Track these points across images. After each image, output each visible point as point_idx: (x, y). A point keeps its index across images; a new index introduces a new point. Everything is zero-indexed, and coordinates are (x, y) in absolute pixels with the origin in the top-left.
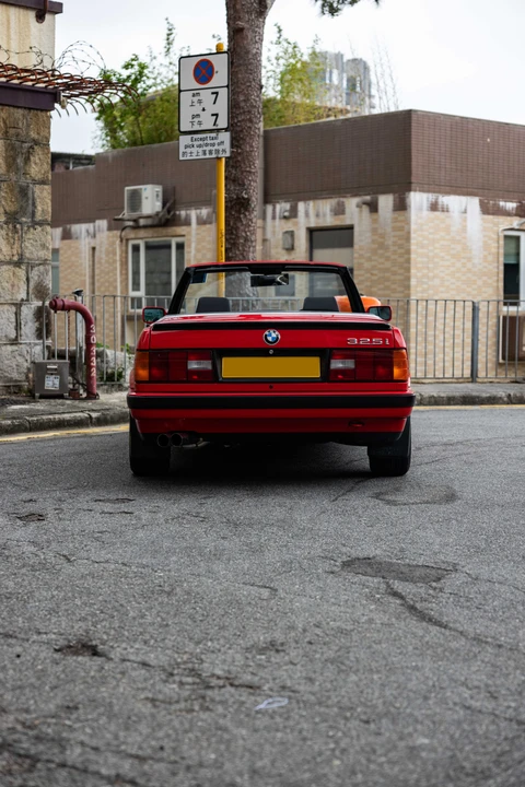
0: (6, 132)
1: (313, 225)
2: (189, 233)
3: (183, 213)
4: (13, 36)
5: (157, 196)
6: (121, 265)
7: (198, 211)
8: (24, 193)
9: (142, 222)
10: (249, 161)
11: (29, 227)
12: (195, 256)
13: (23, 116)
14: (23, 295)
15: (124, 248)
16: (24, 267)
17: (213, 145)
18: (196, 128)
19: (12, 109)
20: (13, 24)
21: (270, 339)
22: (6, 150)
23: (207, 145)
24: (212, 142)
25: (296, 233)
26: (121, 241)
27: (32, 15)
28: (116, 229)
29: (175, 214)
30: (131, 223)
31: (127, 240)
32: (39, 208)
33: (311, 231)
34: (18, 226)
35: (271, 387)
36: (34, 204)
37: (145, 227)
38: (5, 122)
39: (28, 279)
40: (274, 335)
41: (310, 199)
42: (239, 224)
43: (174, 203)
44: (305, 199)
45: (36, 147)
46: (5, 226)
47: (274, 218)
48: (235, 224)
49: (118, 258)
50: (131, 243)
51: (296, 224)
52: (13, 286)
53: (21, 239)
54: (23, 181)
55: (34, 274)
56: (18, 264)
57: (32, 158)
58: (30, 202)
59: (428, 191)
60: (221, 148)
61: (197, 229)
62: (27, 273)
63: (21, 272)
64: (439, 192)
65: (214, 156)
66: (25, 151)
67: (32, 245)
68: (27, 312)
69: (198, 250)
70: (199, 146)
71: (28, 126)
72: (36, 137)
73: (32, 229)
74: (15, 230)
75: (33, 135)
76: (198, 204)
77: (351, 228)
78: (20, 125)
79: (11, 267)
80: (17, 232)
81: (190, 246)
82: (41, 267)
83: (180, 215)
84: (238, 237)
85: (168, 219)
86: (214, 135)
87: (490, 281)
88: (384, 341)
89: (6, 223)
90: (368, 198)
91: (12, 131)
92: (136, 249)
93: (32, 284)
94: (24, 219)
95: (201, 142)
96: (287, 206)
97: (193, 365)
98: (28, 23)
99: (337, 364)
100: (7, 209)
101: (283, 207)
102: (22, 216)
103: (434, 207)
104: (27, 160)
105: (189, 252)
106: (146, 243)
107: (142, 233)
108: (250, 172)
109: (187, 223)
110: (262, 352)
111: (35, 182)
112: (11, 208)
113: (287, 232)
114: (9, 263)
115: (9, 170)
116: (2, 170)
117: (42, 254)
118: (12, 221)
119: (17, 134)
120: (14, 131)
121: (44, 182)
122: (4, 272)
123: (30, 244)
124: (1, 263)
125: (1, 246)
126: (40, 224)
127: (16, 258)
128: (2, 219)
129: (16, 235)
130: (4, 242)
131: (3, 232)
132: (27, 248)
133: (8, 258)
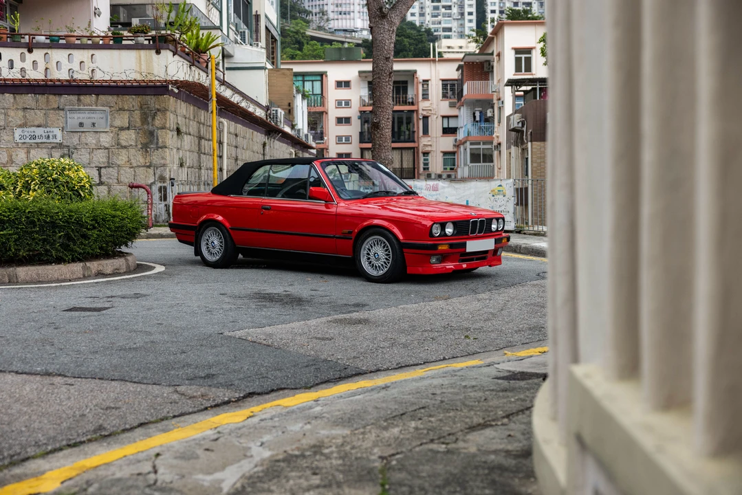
0: (141, 107)
4: (142, 63)
8: (151, 133)
11: (154, 149)
13: (151, 99)
14: (152, 181)
16: (152, 168)
19: (144, 96)
20: (143, 58)
22: (141, 115)
27: (154, 51)
32: (160, 140)
34: (148, 149)
36: (157, 139)
38: (140, 103)
39: (154, 173)
45: (158, 112)
46: (141, 150)
52: (146, 176)
53: (150, 155)
54: (151, 128)
55: (158, 172)
56: (149, 167)
57: (156, 118)
58: (155, 138)
62: (154, 170)
63: (151, 171)
66: (152, 114)
68: (155, 189)
71: (154, 103)
72: (159, 107)
73: (156, 150)
74: (147, 151)
75: (157, 106)
78: (150, 103)
79: (145, 168)
82: (162, 168)
89: (142, 148)
93: (157, 176)
94: (152, 146)
98: (151, 56)
100: (142, 142)
104: (153, 119)
111: (158, 129)
114: (142, 166)
115: (143, 123)
116: (139, 124)
117: (162, 162)
118: (145, 147)
119: (148, 108)
120: (146, 106)
121: (163, 128)
122: (141, 171)
123: (156, 158)
124: (139, 166)
125: (139, 159)
126: (161, 148)
127: (148, 164)
128: (140, 146)
129: (148, 154)
130: (141, 157)
131: (140, 153)
132: (154, 159)
133: (143, 164)
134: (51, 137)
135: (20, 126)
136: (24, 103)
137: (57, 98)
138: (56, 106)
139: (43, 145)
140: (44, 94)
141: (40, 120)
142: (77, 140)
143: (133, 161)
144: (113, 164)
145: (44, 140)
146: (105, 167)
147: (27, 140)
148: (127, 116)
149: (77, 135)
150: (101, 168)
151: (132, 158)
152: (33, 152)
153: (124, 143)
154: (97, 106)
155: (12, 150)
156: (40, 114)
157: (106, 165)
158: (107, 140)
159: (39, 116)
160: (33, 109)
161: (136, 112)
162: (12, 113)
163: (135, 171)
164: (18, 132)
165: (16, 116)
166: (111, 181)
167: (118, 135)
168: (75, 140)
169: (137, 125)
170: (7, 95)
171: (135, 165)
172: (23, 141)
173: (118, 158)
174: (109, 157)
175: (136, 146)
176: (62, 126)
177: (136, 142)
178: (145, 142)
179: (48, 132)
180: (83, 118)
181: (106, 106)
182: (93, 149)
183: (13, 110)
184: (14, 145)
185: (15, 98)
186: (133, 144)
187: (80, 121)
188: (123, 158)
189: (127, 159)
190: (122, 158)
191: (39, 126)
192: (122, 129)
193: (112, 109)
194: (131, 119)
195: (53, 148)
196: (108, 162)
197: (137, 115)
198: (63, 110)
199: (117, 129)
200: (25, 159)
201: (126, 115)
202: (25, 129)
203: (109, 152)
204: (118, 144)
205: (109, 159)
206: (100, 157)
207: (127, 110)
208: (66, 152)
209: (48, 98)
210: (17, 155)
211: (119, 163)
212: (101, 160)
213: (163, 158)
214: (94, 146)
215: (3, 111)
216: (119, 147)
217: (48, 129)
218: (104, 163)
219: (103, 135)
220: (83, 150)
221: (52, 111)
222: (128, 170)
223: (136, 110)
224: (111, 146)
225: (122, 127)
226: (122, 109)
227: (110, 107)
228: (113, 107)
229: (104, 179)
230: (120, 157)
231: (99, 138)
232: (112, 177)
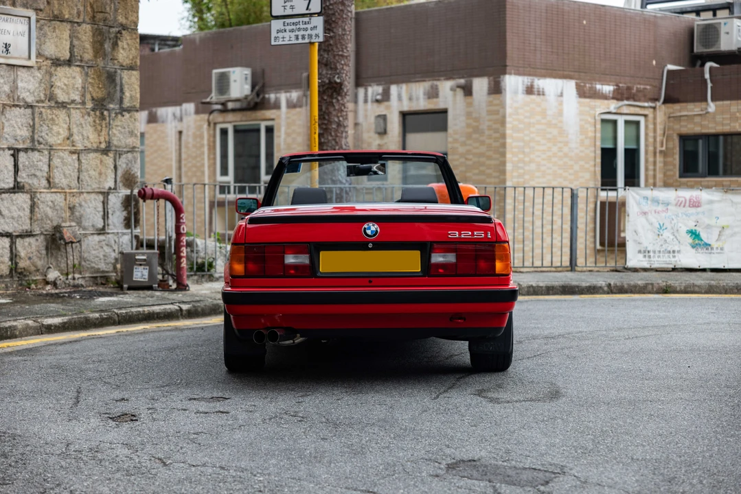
0: (94, 17)
1: (406, 108)
2: (279, 117)
3: (272, 96)
5: (246, 78)
6: (209, 149)
7: (288, 94)
8: (111, 78)
9: (230, 105)
10: (342, 45)
11: (116, 114)
12: (285, 139)
14: (110, 183)
15: (212, 132)
16: (111, 155)
17: (306, 30)
18: (289, 12)
21: (369, 232)
22: (94, 35)
23: (299, 30)
24: (305, 26)
25: (388, 116)
26: (209, 124)
28: (203, 112)
29: (264, 98)
30: (219, 107)
31: (215, 124)
32: (127, 94)
33: (404, 115)
34: (106, 113)
35: (370, 282)
36: (122, 91)
37: (233, 110)
38: (92, 7)
39: (115, 167)
40: (373, 228)
41: (403, 82)
42: (331, 109)
43: (263, 86)
44: (397, 82)
45: (123, 32)
46: (92, 113)
47: (366, 101)
48: (327, 109)
49: (205, 142)
50: (219, 127)
51: (388, 108)
52: (100, 174)
53: (109, 126)
54: (111, 67)
55: (122, 163)
56: (105, 152)
57: (120, 43)
58: (118, 88)
59: (523, 74)
60: (314, 33)
61: (287, 113)
62: (115, 160)
63: (109, 160)
64: (535, 75)
65: (307, 41)
66: (112, 36)
67: (121, 132)
68: (115, 201)
69: (288, 135)
70: (292, 31)
71: (116, 10)
72: (124, 21)
73: (119, 116)
74: (102, 117)
75: (121, 19)
76: (288, 87)
77: (445, 112)
78: (108, 9)
79: (98, 155)
80: (105, 119)
81: (279, 130)
82: (129, 155)
83: (269, 99)
84: (330, 122)
85: (256, 103)
86: (306, 19)
87: (587, 166)
88: (486, 234)
89: (93, 110)
90: (462, 81)
91: (100, 16)
92: (224, 132)
93: (120, 173)
94: (111, 106)
95: (294, 27)
96: (380, 89)
97: (290, 259)
99: (437, 258)
100: (94, 95)
101: (375, 90)
102: (109, 103)
103: (530, 90)
104: (115, 45)
105: (279, 137)
106: (235, 126)
107: (230, 117)
108: (342, 56)
109: (277, 106)
110: (362, 246)
111: (123, 68)
112: (98, 94)
113: (379, 116)
114: (96, 150)
115: (96, 55)
116: (88, 55)
117: (130, 141)
118: (100, 105)
122: (91, 160)
124: (88, 150)
125: (87, 132)
126: (127, 111)
127: (104, 146)
128: (89, 105)
129: (104, 122)
130: (91, 129)
131: (90, 119)
132: (115, 135)
133: (95, 146)
143: (76, 137)
144: (40, 143)
146: (26, 150)
148: (66, 34)
150: (18, 150)
151: (75, 130)
153: (62, 97)
154: (13, 5)
157: (28, 144)
158: (31, 87)
161: (84, 26)
163: (80, 161)
166: (35, 181)
167: (51, 75)
169: (86, 57)
171: (80, 146)
173: (50, 130)
174: (33, 127)
175: (83, 103)
177: (83, 95)
181: (31, 7)
182: (4, 106)
186: (78, 98)
188: (61, 130)
189: (66, 134)
190: (56, 130)
192: (57, 63)
193: (42, 15)
194: (76, 42)
196: (33, 140)
197: (86, 32)
199: (49, 62)
201: (65, 31)
203: (33, 114)
204: (51, 97)
205: (33, 132)
206: (17, 126)
207: (68, 21)
211: (51, 140)
212: (18, 132)
213: (131, 134)
214: (6, 100)
216: (53, 103)
218: (24, 139)
219: (22, 73)
222: (68, 158)
223: (84, 22)
224: (37, 102)
225: (58, 60)
226: (58, 18)
227: (37, 10)
228: (41, 10)
229: (23, 177)
230: (55, 128)
231: (14, 81)
232: (38, 173)
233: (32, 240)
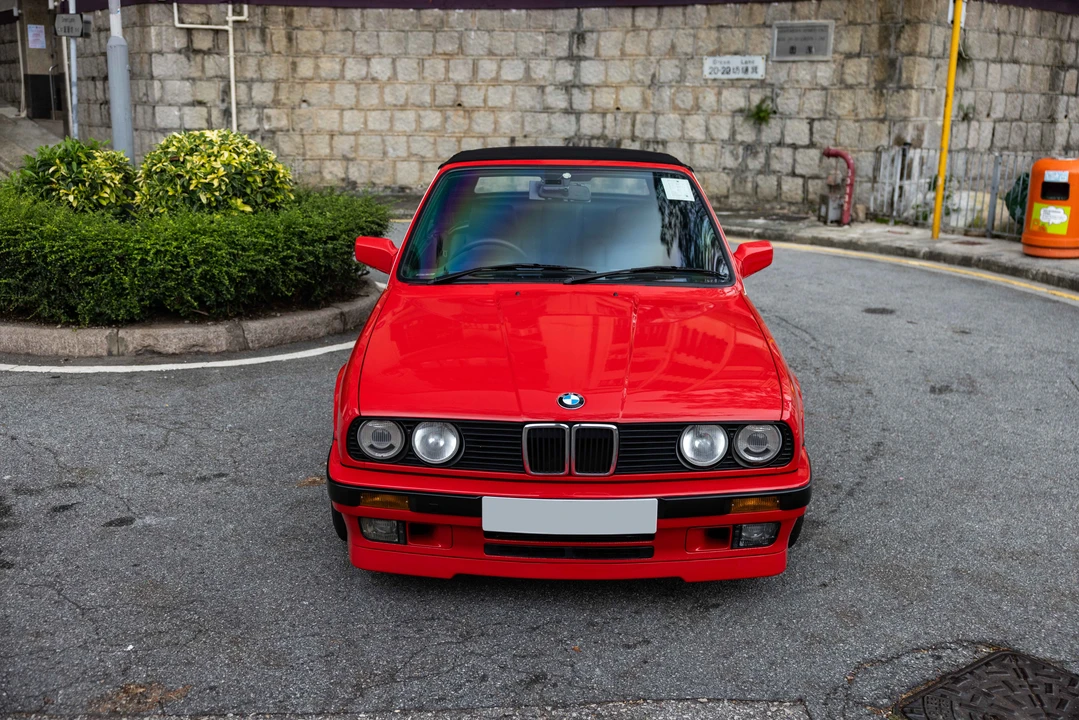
0: (882, 18)
8: (892, 63)
11: (892, 91)
14: (885, 144)
16: (887, 123)
22: (880, 32)
32: (904, 75)
34: (885, 91)
36: (900, 73)
38: (879, 10)
39: (890, 133)
45: (907, 26)
46: (873, 91)
52: (876, 137)
53: (886, 101)
54: (892, 53)
55: (896, 130)
56: (882, 121)
57: (902, 36)
58: (897, 71)
62: (890, 127)
63: (885, 127)
66: (896, 30)
67: (895, 106)
71: (903, 10)
72: (909, 17)
73: (895, 93)
74: (881, 94)
75: (906, 16)
78: (894, 9)
79: (876, 123)
80: (884, 96)
82: (902, 124)
89: (875, 89)
93: (893, 137)
94: (891, 85)
100: (877, 78)
102: (888, 83)
104: (898, 37)
111: (903, 55)
112: (879, 76)
114: (874, 120)
115: (881, 46)
116: (874, 47)
117: (903, 112)
118: (880, 87)
119: (893, 18)
120: (889, 16)
121: (911, 53)
122: (870, 127)
123: (893, 107)
124: (868, 120)
125: (870, 108)
126: (904, 88)
127: (881, 116)
128: (872, 85)
129: (883, 99)
130: (872, 103)
131: (872, 96)
132: (891, 108)
133: (874, 116)
134: (750, 70)
135: (713, 54)
136: (720, 18)
137: (764, 8)
138: (761, 22)
139: (740, 83)
140: (746, 3)
141: (738, 45)
142: (786, 76)
143: (860, 110)
144: (830, 114)
145: (741, 75)
146: (819, 119)
147: (719, 76)
148: (859, 34)
149: (785, 67)
150: (813, 120)
151: (859, 105)
152: (726, 93)
153: (850, 80)
154: (817, 18)
155: (700, 89)
156: (739, 33)
157: (821, 115)
158: (827, 75)
159: (735, 38)
160: (730, 27)
161: (873, 26)
162: (702, 34)
163: (861, 128)
164: (708, 62)
165: (708, 39)
166: (826, 141)
167: (843, 66)
168: (782, 75)
169: (873, 49)
170: (698, 7)
171: (862, 116)
172: (713, 76)
173: (838, 105)
174: (826, 103)
175: (868, 85)
176: (766, 51)
177: (868, 78)
178: (881, 78)
179: (746, 62)
180: (796, 39)
181: (831, 18)
182: (805, 89)
183: (705, 29)
184: (702, 82)
185: (708, 11)
186: (864, 81)
187: (792, 44)
188: (846, 105)
189: (851, 107)
190: (844, 105)
191: (736, 53)
192: (849, 56)
193: (840, 22)
194: (865, 39)
195: (752, 87)
196: (825, 112)
197: (874, 32)
198: (770, 26)
199: (842, 57)
200: (715, 104)
201: (858, 32)
202: (718, 59)
203: (827, 94)
204: (842, 81)
205: (826, 107)
206: (814, 103)
207: (860, 24)
208: (769, 94)
209: (751, 9)
210: (704, 98)
211: (839, 113)
212: (815, 107)
213: (905, 107)
214: (807, 85)
215: (692, 31)
216: (843, 86)
217: (747, 58)
218: (818, 112)
219: (822, 66)
220: (791, 91)
221: (755, 30)
222: (852, 125)
223: (874, 23)
224: (832, 85)
225: (850, 53)
226: (852, 23)
227: (836, 19)
228: (840, 19)
229: (817, 138)
230: (842, 104)
231: (815, 72)
232: (828, 136)
233: (819, 181)
